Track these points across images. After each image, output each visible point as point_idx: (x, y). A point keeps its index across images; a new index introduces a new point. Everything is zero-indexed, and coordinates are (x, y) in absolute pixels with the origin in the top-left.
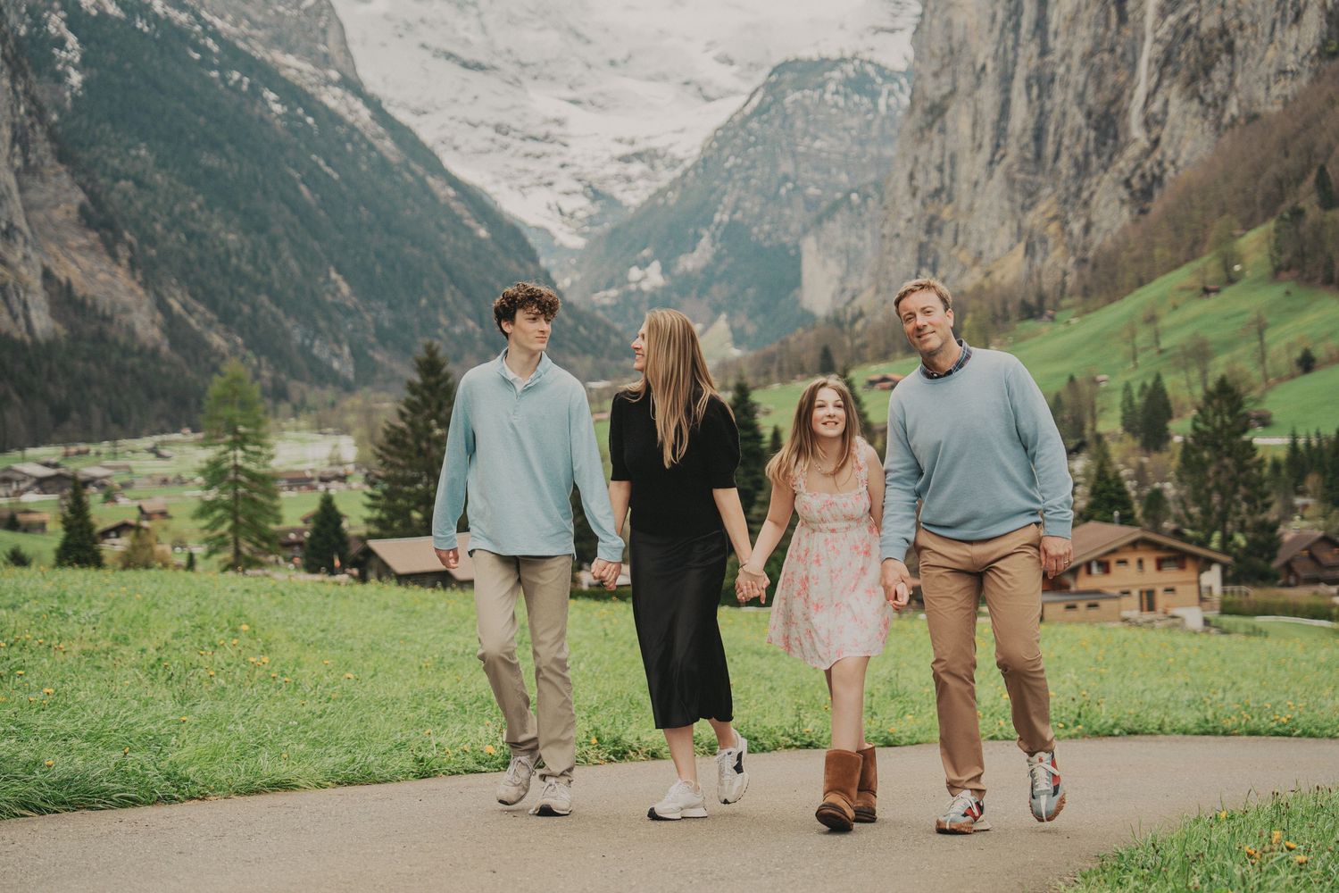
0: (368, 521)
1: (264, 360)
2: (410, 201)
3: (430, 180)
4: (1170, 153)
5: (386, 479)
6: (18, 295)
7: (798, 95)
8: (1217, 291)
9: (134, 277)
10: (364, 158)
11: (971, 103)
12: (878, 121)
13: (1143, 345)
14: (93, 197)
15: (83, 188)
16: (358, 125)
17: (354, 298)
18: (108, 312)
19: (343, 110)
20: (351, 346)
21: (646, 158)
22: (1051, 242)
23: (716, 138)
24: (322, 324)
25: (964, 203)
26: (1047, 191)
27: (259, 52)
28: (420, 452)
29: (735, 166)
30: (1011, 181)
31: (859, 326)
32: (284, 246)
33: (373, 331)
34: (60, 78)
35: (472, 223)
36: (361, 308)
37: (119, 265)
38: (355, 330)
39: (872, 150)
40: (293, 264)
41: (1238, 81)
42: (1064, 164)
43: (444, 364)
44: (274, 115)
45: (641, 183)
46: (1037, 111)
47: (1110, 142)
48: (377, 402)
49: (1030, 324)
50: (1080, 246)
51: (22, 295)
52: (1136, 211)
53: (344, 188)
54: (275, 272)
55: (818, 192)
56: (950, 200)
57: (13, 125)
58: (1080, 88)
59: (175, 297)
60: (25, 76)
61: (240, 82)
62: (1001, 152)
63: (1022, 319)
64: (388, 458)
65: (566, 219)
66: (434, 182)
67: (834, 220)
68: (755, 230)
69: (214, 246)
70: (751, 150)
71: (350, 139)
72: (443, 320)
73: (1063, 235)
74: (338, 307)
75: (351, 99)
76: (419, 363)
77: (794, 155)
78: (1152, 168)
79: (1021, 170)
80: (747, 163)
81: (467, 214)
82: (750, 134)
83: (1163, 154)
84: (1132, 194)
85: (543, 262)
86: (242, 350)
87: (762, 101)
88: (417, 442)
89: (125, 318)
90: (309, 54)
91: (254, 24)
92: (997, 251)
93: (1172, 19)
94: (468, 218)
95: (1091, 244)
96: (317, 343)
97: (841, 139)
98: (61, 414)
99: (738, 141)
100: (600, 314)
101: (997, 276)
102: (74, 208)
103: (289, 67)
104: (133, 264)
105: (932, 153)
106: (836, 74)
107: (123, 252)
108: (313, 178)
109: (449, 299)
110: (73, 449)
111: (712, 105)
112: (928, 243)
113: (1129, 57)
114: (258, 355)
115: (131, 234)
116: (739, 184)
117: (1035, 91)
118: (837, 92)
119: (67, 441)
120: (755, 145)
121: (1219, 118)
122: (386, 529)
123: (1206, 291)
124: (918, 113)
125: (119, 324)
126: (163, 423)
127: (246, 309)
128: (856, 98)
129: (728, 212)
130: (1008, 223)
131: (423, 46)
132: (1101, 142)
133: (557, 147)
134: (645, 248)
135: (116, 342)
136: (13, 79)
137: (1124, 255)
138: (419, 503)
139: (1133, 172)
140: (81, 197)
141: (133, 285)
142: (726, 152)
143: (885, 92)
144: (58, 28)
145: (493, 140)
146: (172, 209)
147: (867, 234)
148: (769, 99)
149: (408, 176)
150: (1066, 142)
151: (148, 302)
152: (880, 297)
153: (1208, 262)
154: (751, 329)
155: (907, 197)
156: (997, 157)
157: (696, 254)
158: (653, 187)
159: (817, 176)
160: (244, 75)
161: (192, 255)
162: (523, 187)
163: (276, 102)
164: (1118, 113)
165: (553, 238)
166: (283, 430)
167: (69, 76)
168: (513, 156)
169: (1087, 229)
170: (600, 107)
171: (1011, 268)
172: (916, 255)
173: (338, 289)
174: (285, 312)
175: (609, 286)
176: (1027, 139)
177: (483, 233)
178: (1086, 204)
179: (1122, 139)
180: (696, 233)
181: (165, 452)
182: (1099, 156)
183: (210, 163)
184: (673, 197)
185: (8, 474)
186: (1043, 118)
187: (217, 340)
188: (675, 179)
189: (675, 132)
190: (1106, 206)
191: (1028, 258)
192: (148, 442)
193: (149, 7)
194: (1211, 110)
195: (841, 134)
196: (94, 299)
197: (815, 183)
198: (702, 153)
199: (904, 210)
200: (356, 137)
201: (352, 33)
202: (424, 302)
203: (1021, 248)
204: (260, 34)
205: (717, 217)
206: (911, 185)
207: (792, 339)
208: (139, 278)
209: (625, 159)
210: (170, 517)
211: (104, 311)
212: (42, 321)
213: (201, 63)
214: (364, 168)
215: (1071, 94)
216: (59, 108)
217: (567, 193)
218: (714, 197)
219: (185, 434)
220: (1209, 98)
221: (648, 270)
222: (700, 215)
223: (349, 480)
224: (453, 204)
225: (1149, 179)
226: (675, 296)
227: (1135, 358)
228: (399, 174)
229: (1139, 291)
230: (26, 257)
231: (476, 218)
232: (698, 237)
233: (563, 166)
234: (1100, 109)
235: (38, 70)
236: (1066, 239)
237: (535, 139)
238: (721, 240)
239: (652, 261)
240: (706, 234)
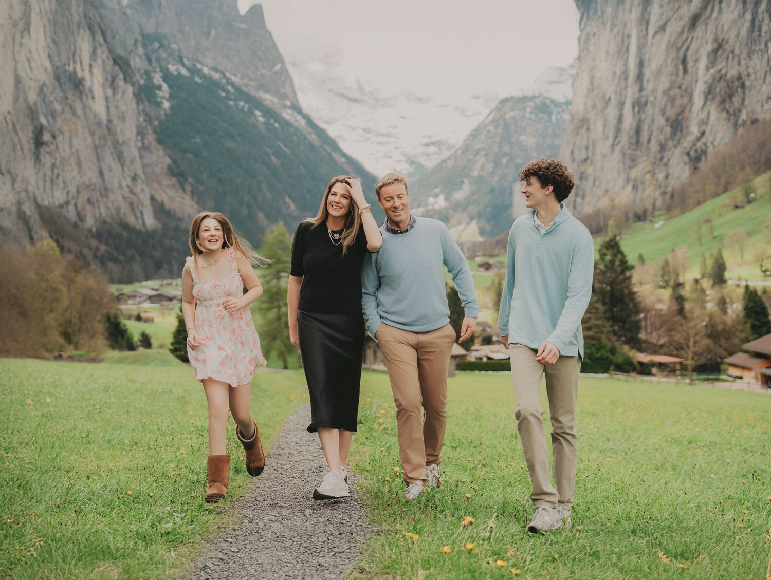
2: (323, 164)
3: (334, 154)
4: (711, 139)
6: (138, 207)
7: (512, 114)
8: (742, 207)
9: (193, 199)
10: (302, 143)
11: (603, 116)
12: (551, 127)
13: (705, 234)
14: (174, 161)
15: (170, 157)
16: (299, 127)
17: (296, 211)
18: (181, 216)
19: (292, 120)
21: (436, 145)
22: (647, 184)
23: (472, 135)
25: (599, 165)
26: (644, 158)
27: (253, 92)
29: (481, 148)
30: (624, 154)
32: (264, 185)
34: (159, 105)
36: (299, 216)
37: (186, 193)
39: (548, 140)
40: (268, 195)
41: (747, 102)
42: (654, 146)
44: (259, 122)
45: (434, 157)
46: (637, 119)
47: (679, 133)
49: (640, 224)
50: (663, 185)
51: (141, 207)
52: (692, 167)
53: (292, 157)
54: (259, 197)
55: (521, 161)
56: (591, 164)
57: (138, 126)
58: (663, 107)
60: (143, 102)
61: (244, 106)
62: (618, 140)
63: (635, 222)
66: (335, 155)
68: (490, 179)
69: (231, 185)
70: (488, 140)
71: (295, 134)
73: (653, 180)
74: (288, 215)
75: (296, 115)
77: (510, 143)
78: (701, 147)
79: (629, 148)
80: (486, 147)
82: (488, 133)
83: (707, 139)
84: (691, 160)
87: (494, 117)
90: (276, 93)
91: (251, 79)
92: (616, 189)
93: (712, 71)
95: (669, 184)
97: (533, 136)
98: (158, 266)
99: (483, 137)
101: (617, 201)
102: (165, 167)
103: (266, 100)
104: (193, 193)
105: (582, 140)
106: (531, 104)
107: (188, 188)
108: (278, 153)
110: (165, 282)
111: (469, 119)
112: (580, 185)
113: (689, 91)
115: (191, 179)
116: (482, 157)
117: (637, 109)
118: (531, 113)
119: (162, 278)
120: (490, 138)
121: (736, 121)
123: (737, 207)
124: (575, 121)
125: (186, 222)
128: (541, 115)
129: (477, 171)
130: (622, 175)
131: (330, 91)
132: (674, 134)
133: (393, 139)
134: (436, 187)
136: (138, 104)
137: (689, 189)
139: (691, 149)
140: (168, 161)
141: (192, 203)
142: (476, 141)
143: (555, 112)
144: (158, 81)
145: (363, 136)
146: (211, 167)
148: (498, 115)
149: (323, 153)
150: (655, 133)
153: (737, 193)
154: (488, 228)
156: (616, 142)
157: (461, 191)
158: (440, 159)
159: (521, 154)
160: (246, 103)
162: (377, 158)
163: (261, 116)
164: (683, 119)
167: (162, 103)
168: (372, 143)
169: (667, 177)
170: (414, 120)
171: (624, 197)
173: (289, 206)
175: (418, 207)
176: (632, 133)
178: (666, 165)
179: (685, 131)
180: (460, 181)
182: (673, 141)
183: (229, 145)
184: (450, 164)
185: (135, 294)
186: (641, 122)
188: (451, 154)
189: (450, 132)
190: (678, 165)
191: (634, 191)
193: (200, 71)
194: (732, 117)
195: (533, 133)
196: (174, 210)
197: (519, 157)
198: (465, 142)
200: (298, 133)
201: (296, 84)
203: (630, 187)
204: (253, 83)
205: (472, 173)
206: (571, 156)
208: (196, 200)
209: (427, 145)
211: (179, 216)
212: (150, 221)
213: (226, 97)
214: (302, 148)
215: (657, 110)
216: (158, 119)
217: (398, 161)
218: (470, 164)
220: (731, 111)
221: (438, 199)
222: (464, 172)
224: (344, 166)
225: (699, 151)
226: (451, 211)
227: (700, 240)
228: (319, 151)
229: (699, 207)
230: (143, 190)
231: (356, 173)
232: (462, 182)
233: (396, 148)
234: (674, 117)
235: (149, 100)
236: (655, 182)
238: (473, 185)
239: (440, 194)
240: (466, 180)
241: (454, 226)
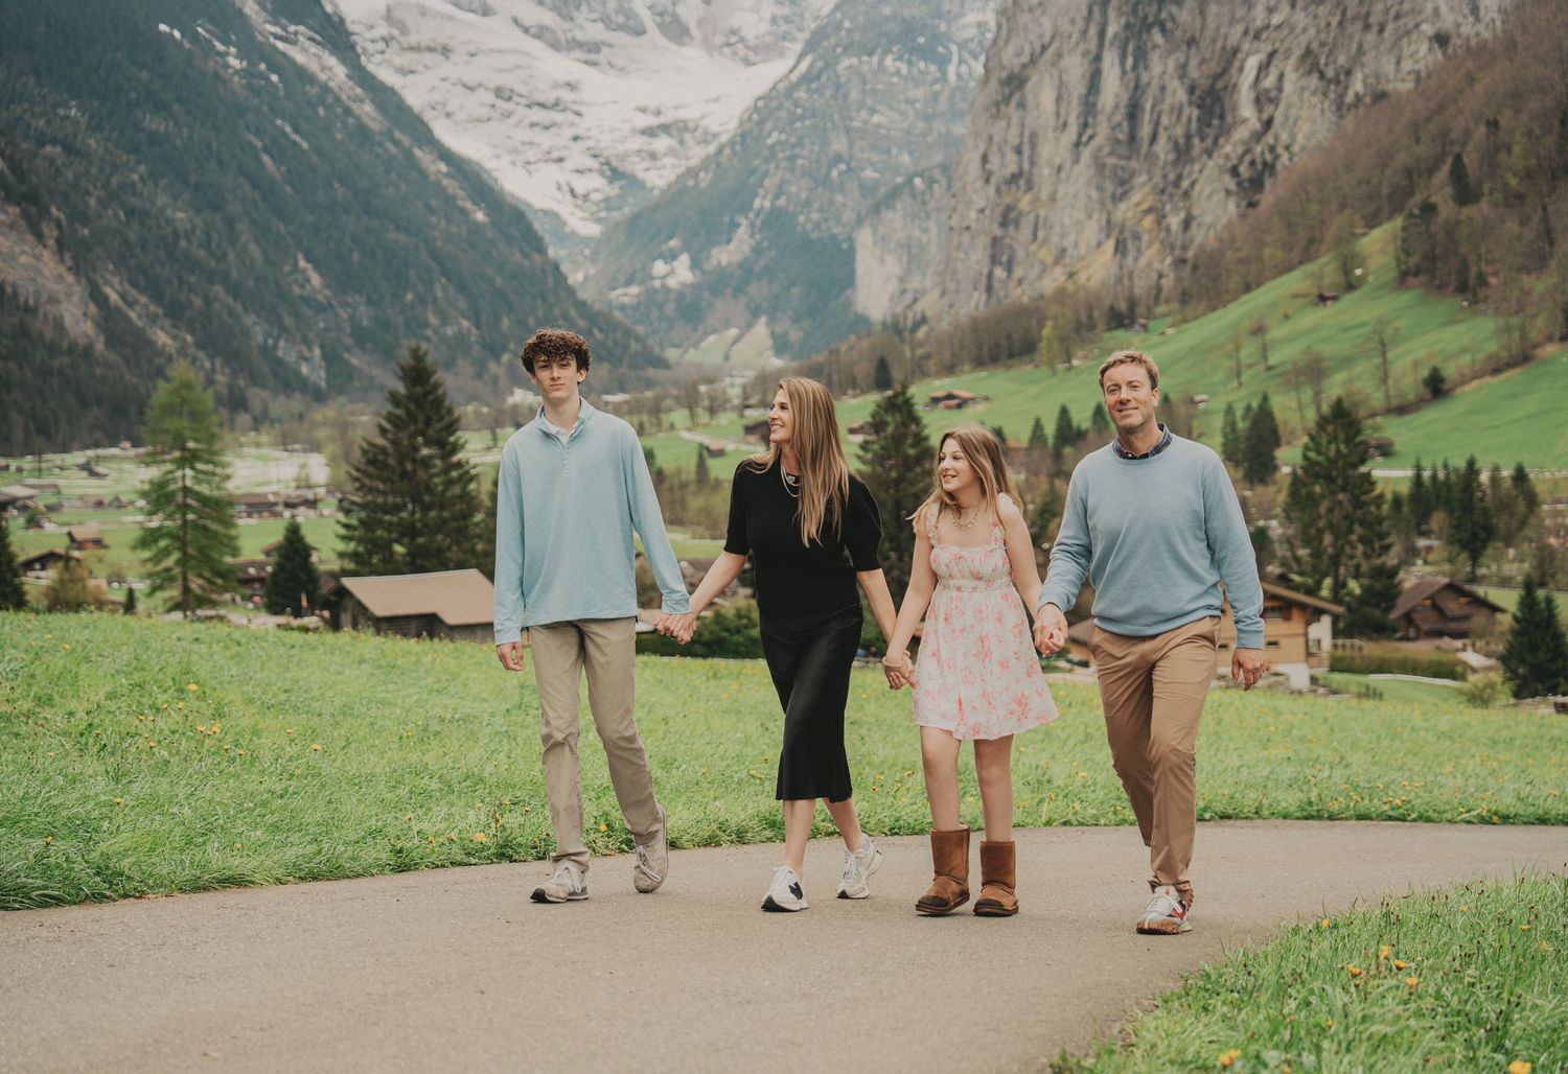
0: (342, 555)
1: (218, 362)
2: (393, 176)
3: (418, 153)
4: (1284, 136)
5: (363, 506)
7: (853, 61)
8: (1335, 299)
9: (62, 261)
10: (339, 125)
11: (1056, 74)
12: (946, 93)
13: (1249, 361)
14: (12, 163)
16: (331, 84)
17: (327, 292)
18: (31, 302)
19: (314, 67)
20: (322, 347)
21: (674, 131)
22: (1145, 238)
23: (756, 110)
24: (288, 321)
25: (1045, 192)
26: (1143, 178)
28: (404, 475)
29: (779, 142)
30: (1100, 167)
31: (921, 333)
32: (242, 227)
33: (348, 330)
35: (468, 205)
36: (334, 303)
37: (45, 246)
38: (327, 329)
39: (939, 127)
41: (1366, 57)
42: (1162, 147)
43: (434, 372)
44: (231, 71)
45: (668, 161)
46: (1132, 85)
47: (1216, 122)
48: (353, 414)
49: (1120, 333)
50: (1178, 244)
52: (1244, 203)
53: (315, 159)
54: (231, 256)
55: (876, 175)
56: (1029, 189)
58: (1182, 59)
59: (112, 286)
62: (1089, 132)
63: (1110, 329)
64: (367, 481)
65: (579, 202)
66: (422, 155)
67: (894, 209)
68: (802, 219)
69: (160, 227)
70: (798, 125)
71: (323, 103)
72: (433, 319)
73: (1159, 232)
74: (307, 300)
75: (325, 54)
76: (403, 369)
77: (848, 131)
78: (1263, 153)
79: (1111, 154)
80: (793, 140)
81: (461, 194)
82: (797, 107)
83: (1276, 138)
84: (1239, 184)
85: (551, 252)
86: (192, 350)
87: (812, 65)
88: (401, 463)
89: (52, 310)
92: (1083, 249)
94: (463, 199)
95: (1191, 242)
96: (282, 343)
97: (903, 114)
99: (783, 114)
100: (617, 314)
101: (1082, 278)
104: (61, 247)
105: (1008, 131)
107: (49, 231)
108: (279, 148)
109: (440, 294)
111: (753, 70)
112: (1003, 237)
114: (211, 357)
115: (59, 210)
116: (784, 164)
117: (1130, 61)
118: (899, 59)
120: (802, 118)
121: (1341, 96)
122: (363, 564)
123: (1323, 299)
124: (994, 84)
125: (45, 315)
126: (98, 434)
127: (198, 302)
128: (922, 65)
129: (769, 197)
130: (1096, 215)
132: (1204, 122)
133: (569, 116)
134: (671, 238)
135: (41, 337)
137: (1229, 255)
138: (402, 535)
139: (1241, 158)
141: (62, 270)
142: (769, 126)
143: (955, 59)
145: (493, 106)
146: (108, 181)
147: (932, 224)
148: (820, 64)
149: (390, 146)
150: (1165, 121)
151: (79, 291)
152: (946, 300)
153: (1325, 265)
154: (795, 335)
155: (979, 184)
156: (1084, 138)
157: (732, 247)
158: (681, 166)
159: (875, 157)
161: (132, 236)
162: (529, 163)
163: (236, 57)
164: (1225, 88)
165: (565, 224)
166: (241, 446)
168: (516, 126)
169: (1187, 224)
170: (621, 70)
171: (1098, 269)
172: (988, 252)
173: (308, 280)
174: (244, 306)
175: (629, 282)
176: (1119, 117)
177: (480, 216)
178: (1186, 194)
179: (1229, 119)
180: (732, 220)
181: (100, 469)
182: (1202, 140)
183: (154, 126)
184: (705, 178)
186: (1139, 93)
187: (162, 338)
188: (707, 157)
189: (707, 101)
190: (1210, 196)
191: (1118, 256)
192: (79, 457)
194: (1332, 87)
195: (903, 107)
196: (14, 286)
197: (871, 165)
198: (740, 127)
199: (975, 197)
200: (330, 100)
202: (410, 297)
203: (1110, 245)
205: (757, 203)
206: (984, 169)
207: (843, 348)
208: (69, 262)
209: (650, 132)
210: (106, 547)
211: (26, 301)
214: (339, 136)
215: (1171, 66)
217: (579, 172)
218: (753, 179)
219: (124, 449)
220: (1330, 73)
221: (676, 264)
222: (736, 198)
223: (320, 505)
224: (445, 182)
225: (1260, 167)
226: (706, 295)
227: (1238, 375)
228: (381, 144)
229: (1246, 297)
231: (472, 199)
232: (735, 226)
233: (576, 139)
234: (1204, 83)
236: (1163, 235)
237: (542, 105)
238: (761, 231)
239: (681, 253)
240: (744, 222)
241: (714, 331)
